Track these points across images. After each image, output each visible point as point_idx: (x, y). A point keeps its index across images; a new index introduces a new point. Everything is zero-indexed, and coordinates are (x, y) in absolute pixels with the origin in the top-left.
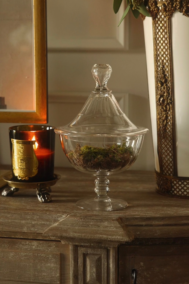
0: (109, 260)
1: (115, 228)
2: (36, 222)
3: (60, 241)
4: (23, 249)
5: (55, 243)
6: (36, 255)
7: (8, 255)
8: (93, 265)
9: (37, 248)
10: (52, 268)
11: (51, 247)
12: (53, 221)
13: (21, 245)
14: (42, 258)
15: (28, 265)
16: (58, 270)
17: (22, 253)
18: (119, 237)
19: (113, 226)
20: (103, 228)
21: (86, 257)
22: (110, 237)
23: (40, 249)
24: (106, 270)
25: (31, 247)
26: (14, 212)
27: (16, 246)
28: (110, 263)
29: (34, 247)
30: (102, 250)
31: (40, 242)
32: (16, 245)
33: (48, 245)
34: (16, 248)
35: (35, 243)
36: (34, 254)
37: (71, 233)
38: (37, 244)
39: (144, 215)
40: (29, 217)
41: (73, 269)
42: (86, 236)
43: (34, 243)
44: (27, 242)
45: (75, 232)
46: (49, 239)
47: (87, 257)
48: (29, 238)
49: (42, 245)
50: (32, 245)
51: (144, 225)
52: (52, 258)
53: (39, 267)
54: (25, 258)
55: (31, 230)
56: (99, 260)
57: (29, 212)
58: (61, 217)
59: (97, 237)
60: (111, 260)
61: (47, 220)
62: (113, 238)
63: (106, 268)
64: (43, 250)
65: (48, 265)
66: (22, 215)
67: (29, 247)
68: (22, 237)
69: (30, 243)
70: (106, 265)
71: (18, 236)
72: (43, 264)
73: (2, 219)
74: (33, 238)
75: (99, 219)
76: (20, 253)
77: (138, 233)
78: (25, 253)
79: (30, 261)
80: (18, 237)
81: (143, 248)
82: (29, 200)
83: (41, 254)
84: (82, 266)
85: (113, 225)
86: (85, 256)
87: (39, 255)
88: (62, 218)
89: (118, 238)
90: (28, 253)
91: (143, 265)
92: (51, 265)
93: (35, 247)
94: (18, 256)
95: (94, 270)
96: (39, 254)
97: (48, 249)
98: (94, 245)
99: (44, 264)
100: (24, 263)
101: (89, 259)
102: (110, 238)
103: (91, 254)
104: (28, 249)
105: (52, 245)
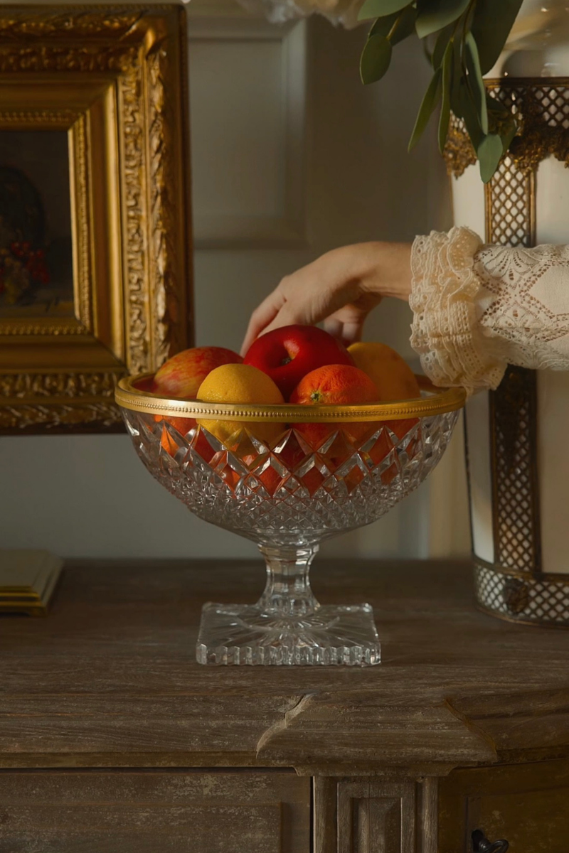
0: (421, 812)
1: (446, 728)
2: (220, 722)
3: (292, 770)
4: (175, 797)
5: (265, 777)
6: (214, 812)
7: (134, 817)
8: (377, 828)
9: (216, 792)
10: (259, 845)
11: (255, 787)
12: (265, 717)
13: (169, 788)
14: (229, 820)
15: (189, 840)
16: (275, 847)
17: (173, 810)
18: (466, 751)
19: (440, 723)
20: (416, 728)
21: (358, 808)
22: (443, 752)
23: (224, 796)
24: (412, 839)
25: (198, 792)
26: (151, 697)
27: (156, 792)
28: (423, 819)
29: (206, 791)
30: (402, 785)
31: (225, 777)
32: (157, 790)
33: (247, 783)
34: (156, 795)
35: (210, 780)
36: (209, 811)
37: (336, 748)
38: (215, 782)
39: (504, 688)
40: (197, 708)
41: (322, 842)
42: (376, 752)
43: (206, 781)
44: (188, 778)
45: (346, 745)
46: (249, 764)
47: (360, 808)
48: (195, 766)
49: (229, 784)
50: (201, 786)
51: (511, 714)
52: (260, 816)
53: (221, 843)
54: (180, 824)
55: (213, 746)
56: (394, 813)
57: (193, 696)
58: (285, 704)
59: (406, 753)
60: (427, 811)
61: (250, 716)
62: (450, 753)
63: (413, 834)
64: (232, 797)
65: (246, 837)
66: (176, 705)
67: (191, 792)
68: (173, 765)
69: (195, 780)
70: (413, 826)
71: (163, 762)
72: (232, 836)
73: (122, 718)
74: (204, 766)
75: (399, 706)
76: (166, 811)
77: (504, 737)
78: (181, 809)
79: (195, 829)
80: (161, 765)
81: (499, 772)
82: (158, 661)
83: (226, 809)
84: (349, 833)
85: (440, 718)
86: (355, 804)
87: (221, 811)
88: (288, 706)
89: (463, 755)
90: (189, 809)
91: (498, 818)
92: (257, 837)
93: (211, 791)
94: (160, 819)
95: (381, 840)
96: (223, 808)
97: (246, 795)
98: (385, 774)
99: (235, 835)
100: (180, 837)
101: (367, 813)
102: (441, 756)
103: (373, 798)
104: (191, 798)
105: (257, 782)
